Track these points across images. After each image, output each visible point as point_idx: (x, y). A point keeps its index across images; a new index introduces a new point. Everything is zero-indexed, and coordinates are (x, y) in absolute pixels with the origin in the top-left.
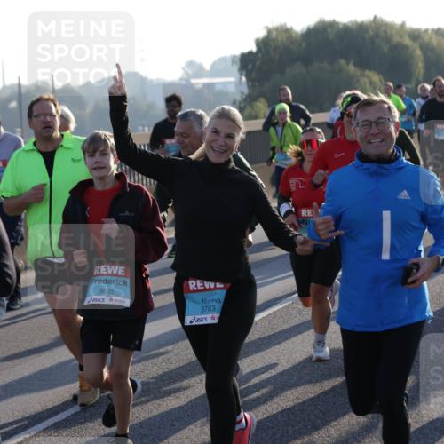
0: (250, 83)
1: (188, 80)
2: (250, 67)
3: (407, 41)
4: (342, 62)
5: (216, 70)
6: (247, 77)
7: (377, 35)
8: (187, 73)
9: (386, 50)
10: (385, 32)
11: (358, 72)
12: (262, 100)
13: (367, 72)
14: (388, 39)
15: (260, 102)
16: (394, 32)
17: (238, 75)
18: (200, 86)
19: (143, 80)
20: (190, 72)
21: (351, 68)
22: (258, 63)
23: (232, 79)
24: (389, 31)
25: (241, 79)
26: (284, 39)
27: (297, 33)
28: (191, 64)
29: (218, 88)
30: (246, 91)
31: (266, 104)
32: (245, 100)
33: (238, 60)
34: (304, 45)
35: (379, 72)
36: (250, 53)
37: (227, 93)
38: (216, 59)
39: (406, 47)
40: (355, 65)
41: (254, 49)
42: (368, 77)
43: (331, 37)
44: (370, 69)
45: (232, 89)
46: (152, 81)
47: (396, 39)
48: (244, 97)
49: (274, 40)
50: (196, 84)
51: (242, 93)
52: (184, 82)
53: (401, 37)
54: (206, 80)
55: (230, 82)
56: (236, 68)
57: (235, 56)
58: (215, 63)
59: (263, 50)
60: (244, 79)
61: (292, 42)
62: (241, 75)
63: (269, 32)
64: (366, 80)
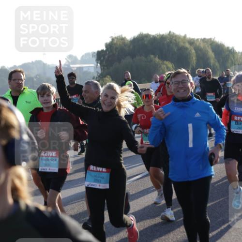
0: (102, 67)
1: (68, 66)
2: (102, 58)
3: (187, 45)
4: (152, 56)
5: (84, 60)
6: (100, 64)
7: (171, 42)
8: (68, 61)
9: (175, 50)
10: (175, 40)
11: (161, 62)
12: (108, 76)
13: (165, 62)
14: (177, 44)
15: (108, 77)
16: (180, 40)
17: (96, 63)
18: (75, 68)
19: (44, 65)
20: (70, 61)
21: (157, 60)
22: (106, 57)
23: (93, 65)
24: (177, 40)
25: (97, 65)
26: (121, 43)
27: (128, 40)
28: (70, 56)
29: (85, 69)
30: (100, 71)
31: (111, 79)
32: (99, 76)
33: (95, 54)
34: (131, 47)
35: (172, 62)
36: (102, 51)
37: (90, 73)
38: (84, 54)
39: (186, 49)
40: (159, 58)
41: (105, 49)
42: (166, 65)
43: (146, 42)
44: (167, 61)
45: (92, 70)
46: (49, 65)
47: (181, 44)
48: (99, 75)
49: (115, 44)
50: (73, 67)
51: (98, 72)
52: (66, 66)
53: (184, 43)
54: (78, 66)
55: (91, 67)
56: (95, 59)
57: (94, 53)
58: (83, 56)
59: (109, 49)
60: (99, 65)
61: (125, 46)
62: (97, 63)
63: (113, 40)
64: (165, 66)
